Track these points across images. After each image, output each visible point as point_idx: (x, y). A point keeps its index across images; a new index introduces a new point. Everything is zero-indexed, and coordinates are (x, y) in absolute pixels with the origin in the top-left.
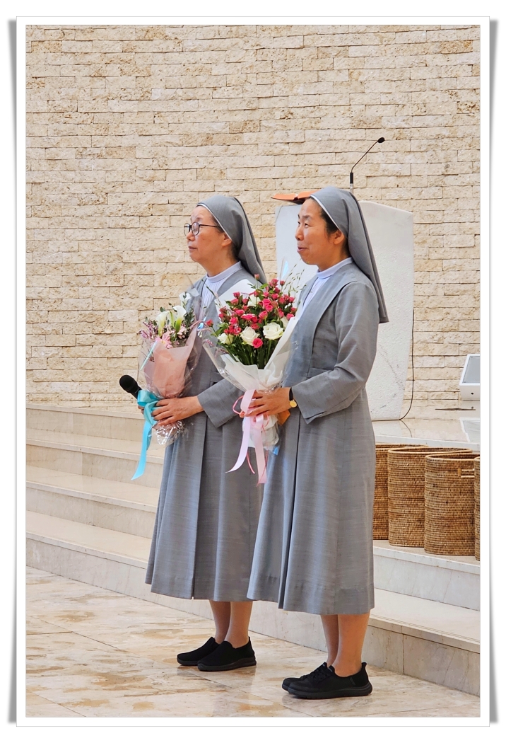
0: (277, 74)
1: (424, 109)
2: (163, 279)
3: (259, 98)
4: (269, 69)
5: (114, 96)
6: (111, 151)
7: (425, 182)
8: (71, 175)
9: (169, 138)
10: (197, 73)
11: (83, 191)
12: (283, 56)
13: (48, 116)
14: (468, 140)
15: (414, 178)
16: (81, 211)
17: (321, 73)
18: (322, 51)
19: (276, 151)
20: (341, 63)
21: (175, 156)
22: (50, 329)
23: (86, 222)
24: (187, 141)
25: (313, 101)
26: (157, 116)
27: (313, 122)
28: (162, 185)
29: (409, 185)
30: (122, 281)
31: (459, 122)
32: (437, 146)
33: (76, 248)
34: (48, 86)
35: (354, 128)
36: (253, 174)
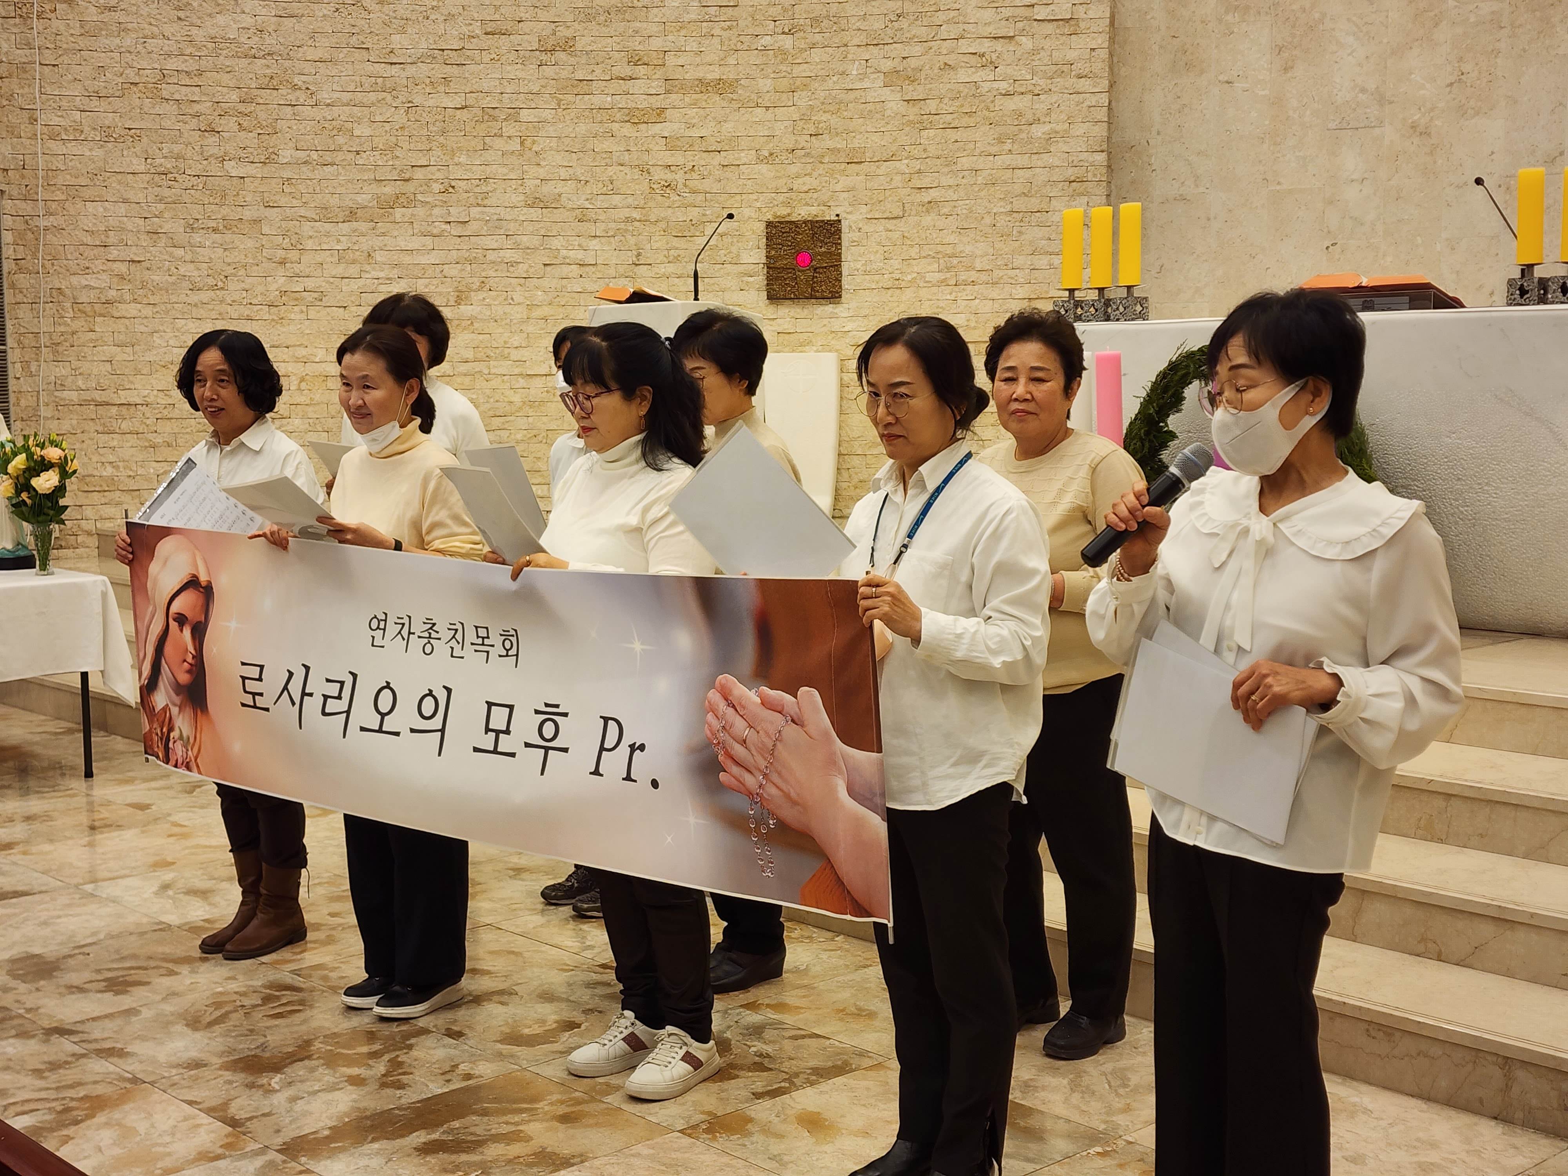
0: (434, 139)
1: (610, 187)
2: (301, 382)
3: (413, 166)
4: (425, 132)
5: (231, 156)
6: (228, 225)
7: (612, 272)
8: (179, 252)
9: (302, 212)
10: (335, 132)
11: (196, 273)
12: (441, 117)
13: (147, 177)
14: (663, 225)
15: (599, 267)
16: (195, 298)
17: (487, 140)
18: (489, 114)
19: (435, 231)
20: (510, 129)
21: (310, 234)
22: (161, 441)
23: (202, 311)
24: (325, 214)
25: (478, 172)
26: (286, 183)
27: (480, 198)
28: (297, 268)
29: (594, 276)
31: (651, 204)
32: (626, 230)
34: (145, 140)
35: (529, 206)
36: (407, 259)
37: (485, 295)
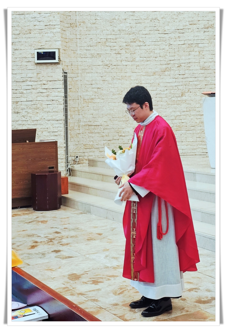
0: (176, 53)
3: (170, 60)
4: (173, 51)
5: (124, 60)
8: (110, 85)
9: (141, 73)
10: (150, 52)
11: (114, 91)
12: (178, 47)
13: (102, 66)
16: (114, 97)
17: (190, 52)
18: (190, 46)
19: (176, 77)
20: (196, 49)
21: (143, 79)
22: (105, 135)
24: (147, 74)
25: (188, 61)
26: (138, 66)
27: (188, 68)
30: (127, 119)
33: (112, 109)
34: (102, 57)
35: (201, 69)
36: (169, 85)
37: (189, 94)
